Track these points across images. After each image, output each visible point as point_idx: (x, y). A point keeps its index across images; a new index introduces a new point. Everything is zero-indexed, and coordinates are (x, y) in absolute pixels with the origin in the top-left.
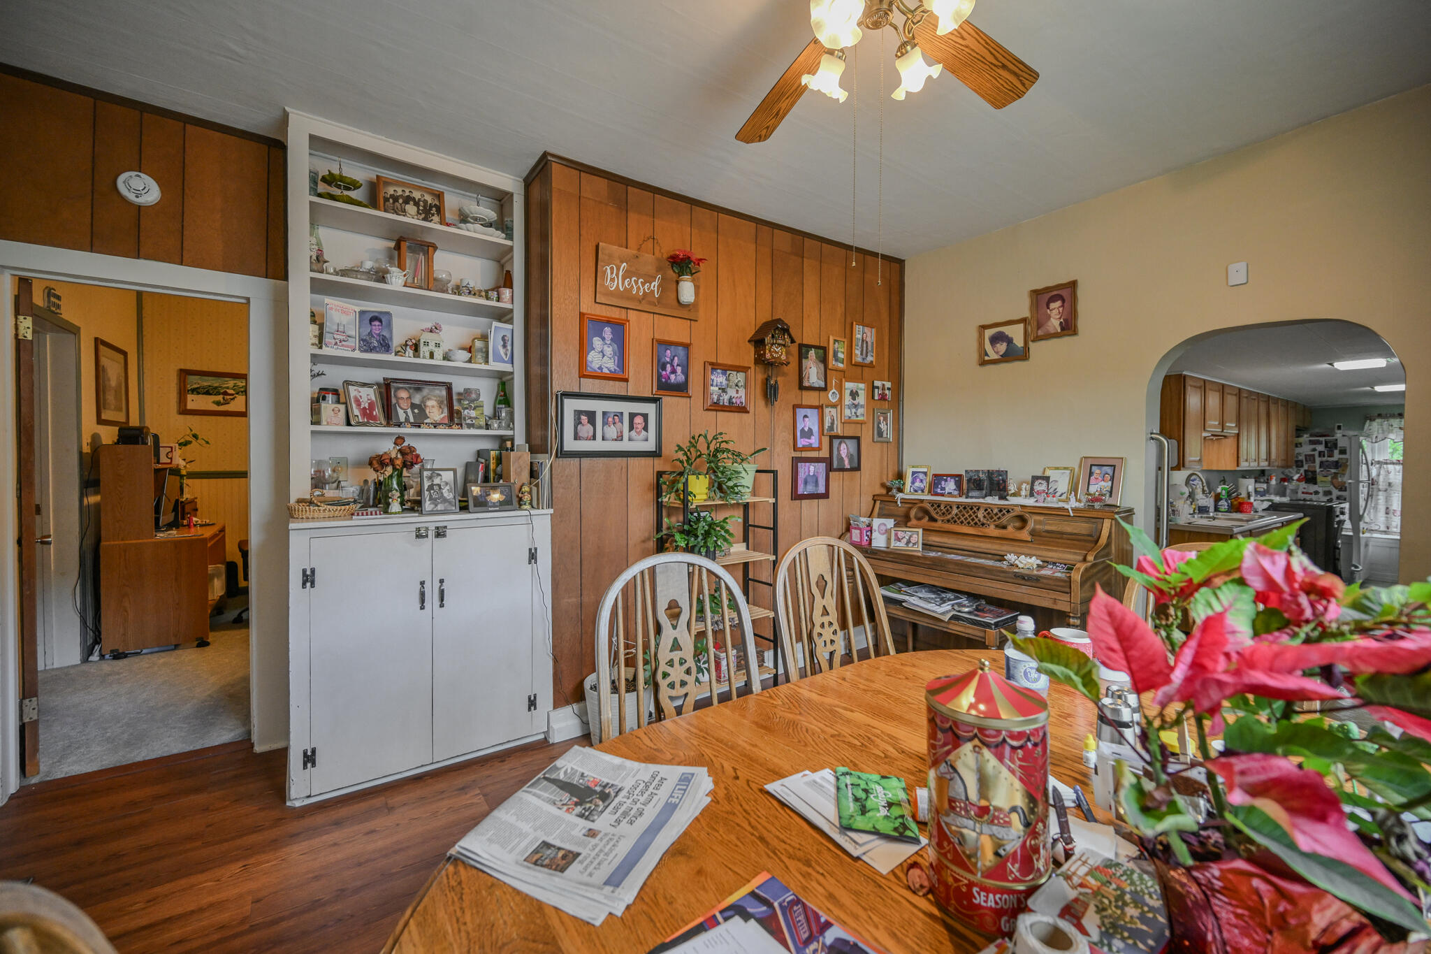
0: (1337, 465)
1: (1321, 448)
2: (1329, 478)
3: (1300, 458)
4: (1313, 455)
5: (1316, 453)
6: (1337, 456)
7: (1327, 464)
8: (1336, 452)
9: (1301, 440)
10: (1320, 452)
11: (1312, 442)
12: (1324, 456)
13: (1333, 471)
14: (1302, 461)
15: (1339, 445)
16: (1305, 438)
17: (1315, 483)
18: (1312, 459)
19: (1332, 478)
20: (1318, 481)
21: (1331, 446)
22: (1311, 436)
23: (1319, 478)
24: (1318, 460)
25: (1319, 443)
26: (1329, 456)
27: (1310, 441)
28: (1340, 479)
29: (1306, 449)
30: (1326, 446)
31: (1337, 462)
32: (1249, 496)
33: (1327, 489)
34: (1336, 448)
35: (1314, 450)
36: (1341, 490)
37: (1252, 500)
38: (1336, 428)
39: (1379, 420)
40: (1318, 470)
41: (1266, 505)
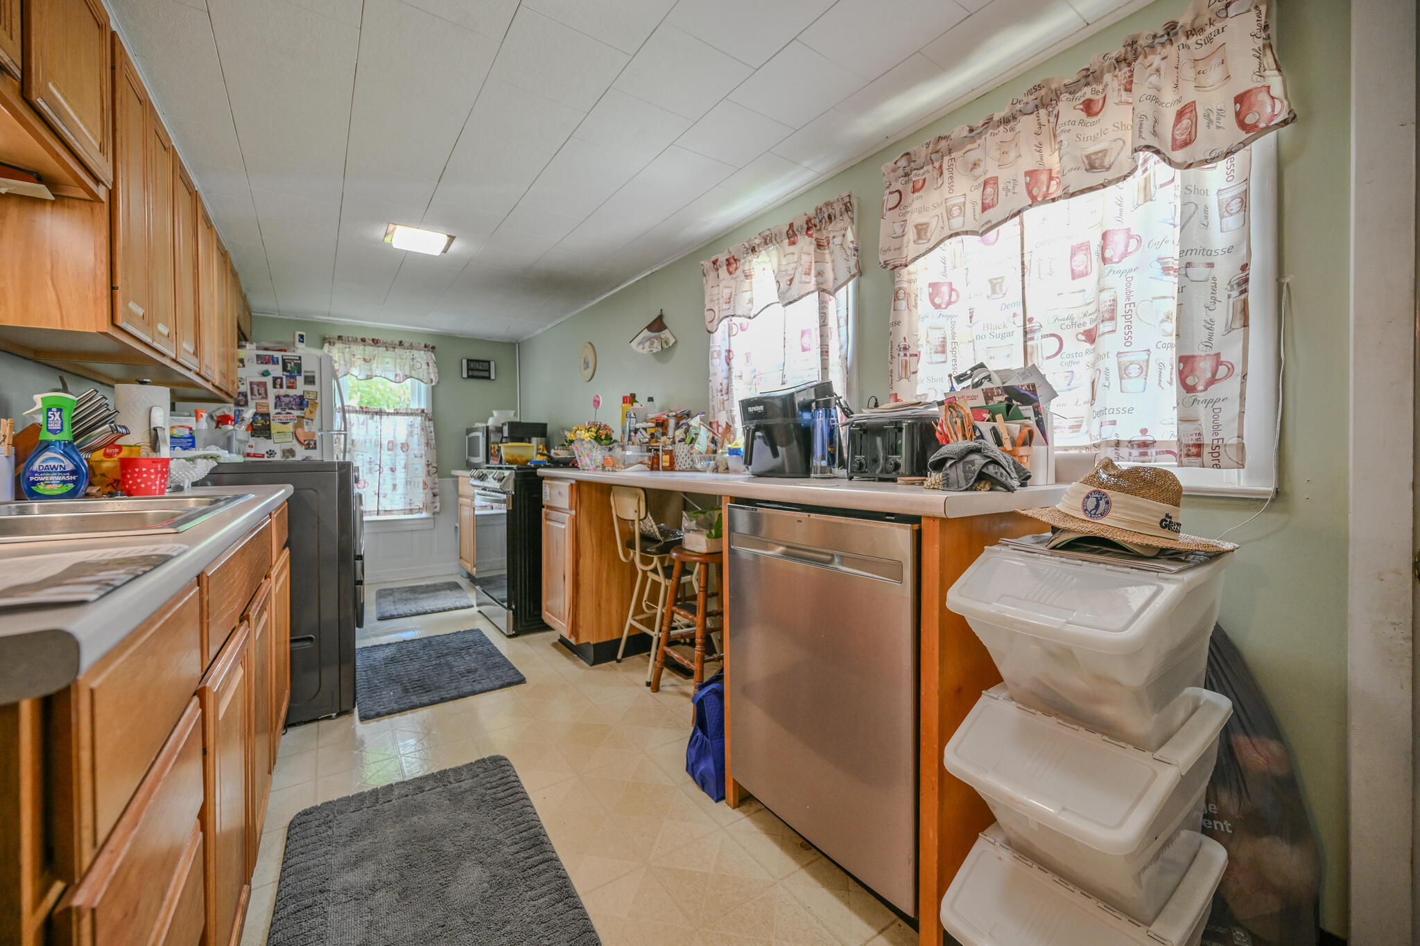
0: (301, 402)
1: (277, 370)
2: (290, 427)
3: (243, 388)
4: (264, 384)
5: (269, 380)
6: (301, 388)
7: (287, 400)
8: (300, 380)
9: (242, 353)
10: (275, 379)
11: (262, 360)
12: (281, 387)
13: (296, 413)
14: (245, 395)
15: (303, 369)
16: (250, 351)
17: (269, 437)
18: (262, 391)
19: (296, 427)
20: (273, 431)
21: (293, 369)
22: (258, 348)
23: (275, 427)
24: (272, 393)
25: (274, 361)
26: (288, 387)
27: (258, 356)
28: (306, 429)
29: (252, 372)
30: (285, 369)
31: (301, 398)
32: (155, 444)
33: (287, 446)
34: (299, 372)
35: (266, 374)
36: (308, 447)
37: (165, 452)
38: (297, 338)
39: (339, 345)
40: (273, 411)
41: (202, 469)
